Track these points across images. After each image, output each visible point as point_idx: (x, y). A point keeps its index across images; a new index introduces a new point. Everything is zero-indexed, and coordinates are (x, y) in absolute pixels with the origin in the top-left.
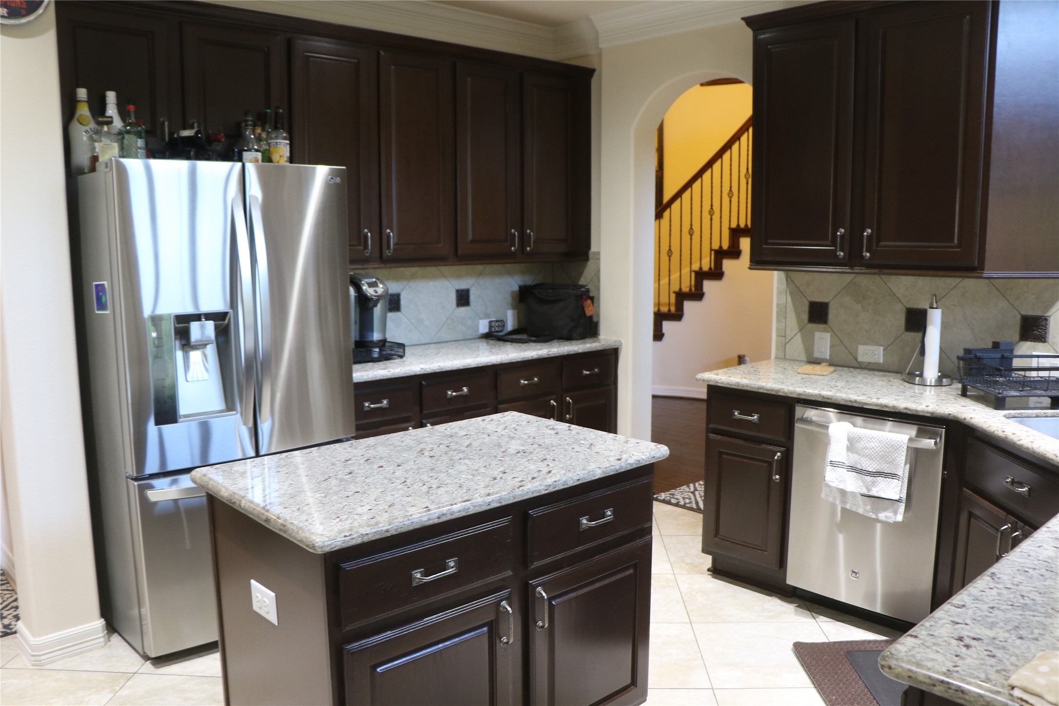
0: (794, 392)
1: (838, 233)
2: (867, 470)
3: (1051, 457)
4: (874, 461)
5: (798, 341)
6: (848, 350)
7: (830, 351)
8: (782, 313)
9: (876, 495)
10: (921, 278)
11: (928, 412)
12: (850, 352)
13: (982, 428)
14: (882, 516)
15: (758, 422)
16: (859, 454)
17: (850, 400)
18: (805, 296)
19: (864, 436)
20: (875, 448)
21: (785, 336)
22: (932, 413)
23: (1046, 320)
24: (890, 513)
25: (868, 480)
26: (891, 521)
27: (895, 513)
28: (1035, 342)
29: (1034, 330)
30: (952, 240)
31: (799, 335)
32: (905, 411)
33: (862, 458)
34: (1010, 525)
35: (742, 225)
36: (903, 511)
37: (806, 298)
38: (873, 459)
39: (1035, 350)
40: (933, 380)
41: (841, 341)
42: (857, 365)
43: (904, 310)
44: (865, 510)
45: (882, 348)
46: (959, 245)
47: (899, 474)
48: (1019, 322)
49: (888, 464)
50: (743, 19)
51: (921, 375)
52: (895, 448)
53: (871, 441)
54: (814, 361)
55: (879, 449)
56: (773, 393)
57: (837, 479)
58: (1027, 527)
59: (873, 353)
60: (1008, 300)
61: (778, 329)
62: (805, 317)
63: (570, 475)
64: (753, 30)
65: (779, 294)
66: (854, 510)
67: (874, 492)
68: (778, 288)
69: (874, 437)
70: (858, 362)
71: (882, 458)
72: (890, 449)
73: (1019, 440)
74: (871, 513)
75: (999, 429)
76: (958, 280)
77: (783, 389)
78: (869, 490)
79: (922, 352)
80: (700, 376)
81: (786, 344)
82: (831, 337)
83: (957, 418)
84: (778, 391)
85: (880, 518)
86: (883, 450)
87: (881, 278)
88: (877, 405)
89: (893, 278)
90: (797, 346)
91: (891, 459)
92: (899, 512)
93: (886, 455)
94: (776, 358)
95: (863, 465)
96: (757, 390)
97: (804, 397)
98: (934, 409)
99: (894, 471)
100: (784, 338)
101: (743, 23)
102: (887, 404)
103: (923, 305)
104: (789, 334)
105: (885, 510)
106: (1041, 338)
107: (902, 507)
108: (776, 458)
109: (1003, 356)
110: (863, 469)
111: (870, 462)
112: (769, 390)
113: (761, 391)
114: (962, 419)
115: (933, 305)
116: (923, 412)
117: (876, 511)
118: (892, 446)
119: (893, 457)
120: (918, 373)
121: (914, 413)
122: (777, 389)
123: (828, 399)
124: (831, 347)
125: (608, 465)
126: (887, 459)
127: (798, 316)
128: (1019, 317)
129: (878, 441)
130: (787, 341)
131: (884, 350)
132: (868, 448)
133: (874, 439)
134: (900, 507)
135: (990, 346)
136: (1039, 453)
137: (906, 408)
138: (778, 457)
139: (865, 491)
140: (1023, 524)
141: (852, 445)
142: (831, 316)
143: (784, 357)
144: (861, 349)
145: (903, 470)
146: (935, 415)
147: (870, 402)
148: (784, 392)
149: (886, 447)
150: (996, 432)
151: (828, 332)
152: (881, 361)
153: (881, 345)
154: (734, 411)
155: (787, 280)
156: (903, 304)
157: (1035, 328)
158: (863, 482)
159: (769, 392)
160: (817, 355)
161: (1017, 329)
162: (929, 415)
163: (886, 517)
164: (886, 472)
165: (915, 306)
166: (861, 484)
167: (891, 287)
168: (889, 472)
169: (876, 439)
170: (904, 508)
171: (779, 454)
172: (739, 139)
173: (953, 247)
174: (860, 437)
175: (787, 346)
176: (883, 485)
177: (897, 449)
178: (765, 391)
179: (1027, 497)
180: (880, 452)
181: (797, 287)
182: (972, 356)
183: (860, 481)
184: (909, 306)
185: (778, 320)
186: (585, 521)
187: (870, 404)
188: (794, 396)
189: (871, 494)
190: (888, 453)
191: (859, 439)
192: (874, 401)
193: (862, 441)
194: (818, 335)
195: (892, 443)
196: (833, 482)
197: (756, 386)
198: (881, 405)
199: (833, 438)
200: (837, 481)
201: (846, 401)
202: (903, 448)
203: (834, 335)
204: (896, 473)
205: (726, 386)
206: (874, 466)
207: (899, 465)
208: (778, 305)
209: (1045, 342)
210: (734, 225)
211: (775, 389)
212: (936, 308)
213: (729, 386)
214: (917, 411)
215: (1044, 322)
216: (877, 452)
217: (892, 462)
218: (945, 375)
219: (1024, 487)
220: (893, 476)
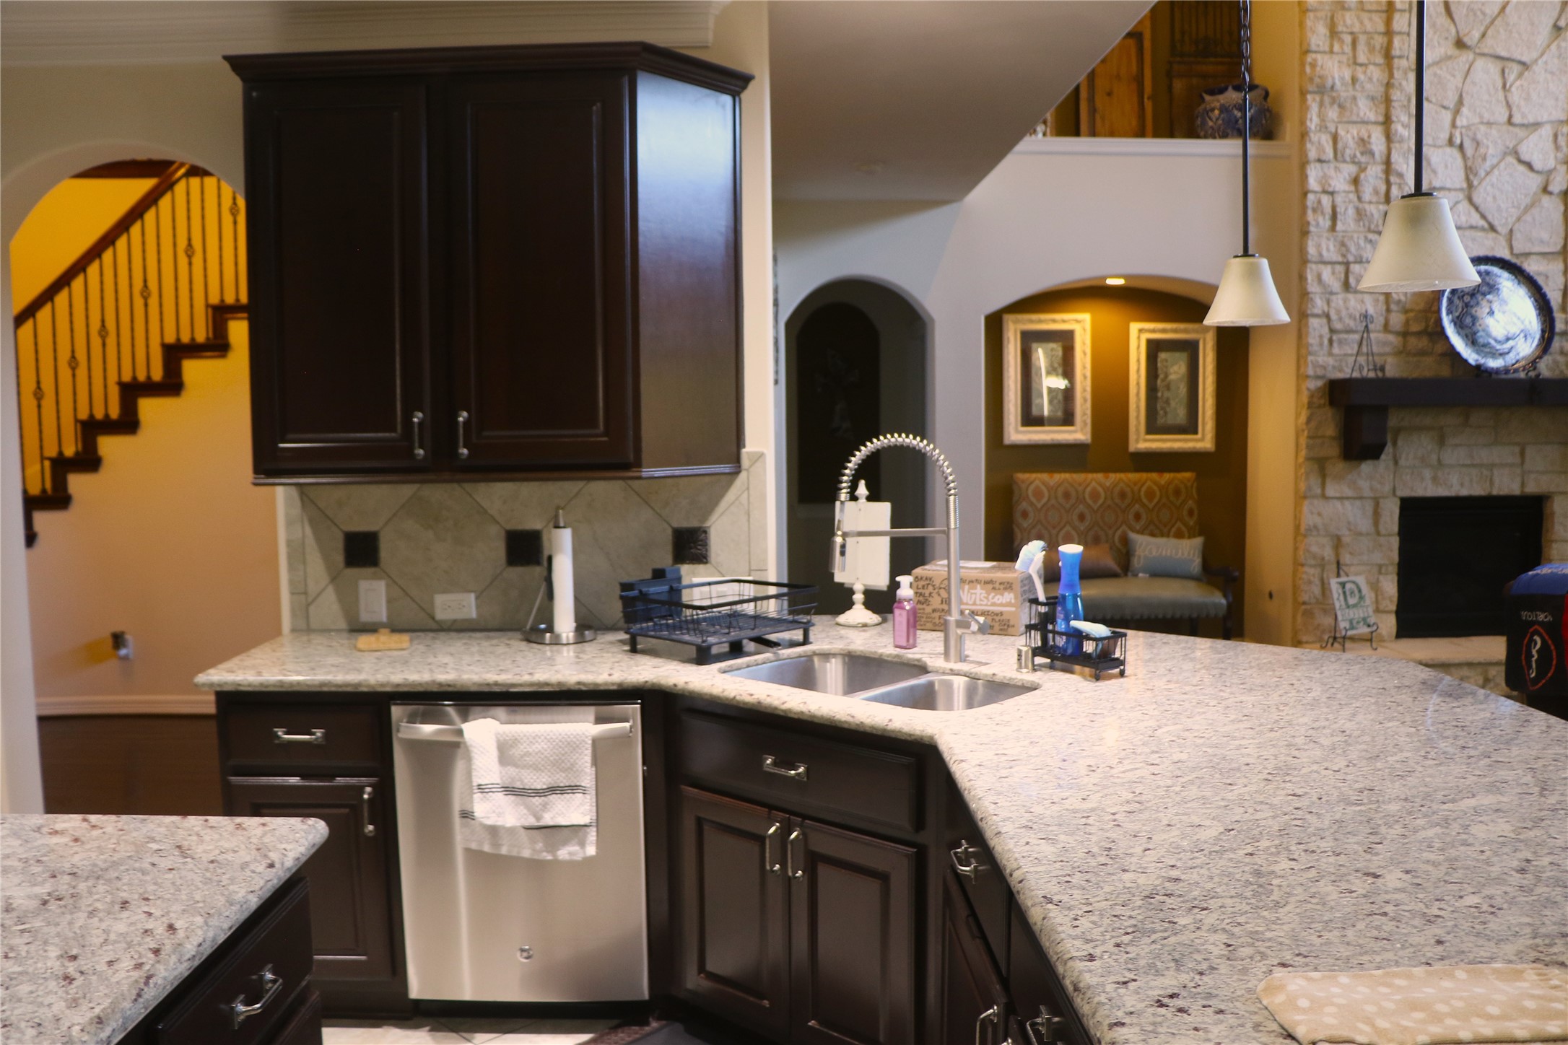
0: (388, 684)
1: (415, 420)
2: (533, 787)
3: (843, 719)
4: (543, 772)
5: (330, 596)
6: (416, 603)
7: (388, 609)
8: (296, 555)
9: (551, 823)
10: (526, 483)
11: (613, 684)
12: (421, 607)
13: (711, 695)
14: (564, 853)
15: (324, 743)
16: (516, 766)
17: (486, 682)
18: (335, 524)
19: (522, 735)
20: (543, 751)
21: (305, 593)
22: (620, 684)
23: (705, 532)
24: (574, 846)
25: (537, 803)
26: (578, 857)
27: (582, 844)
28: (693, 564)
29: (691, 548)
30: (594, 424)
31: (330, 590)
32: (577, 687)
33: (523, 771)
34: (778, 824)
35: (99, 415)
36: (595, 838)
37: (338, 527)
38: (540, 769)
39: (695, 575)
40: (571, 635)
41: (404, 590)
42: (434, 626)
43: (503, 534)
44: (534, 850)
45: (472, 596)
46: (606, 433)
47: (583, 784)
48: (670, 538)
49: (564, 772)
50: (226, 58)
51: (550, 629)
52: (572, 745)
53: (534, 741)
54: (360, 628)
55: (549, 751)
56: (349, 689)
57: (494, 812)
58: (807, 821)
59: (464, 605)
60: (652, 508)
61: (291, 582)
62: (339, 558)
63: (214, 922)
64: (243, 80)
65: (289, 523)
66: (514, 853)
67: (548, 819)
68: (287, 515)
69: (539, 734)
70: (437, 622)
71: (554, 765)
72: (566, 749)
73: (783, 703)
74: (545, 854)
75: (741, 693)
76: (580, 484)
77: (365, 680)
78: (538, 819)
79: (550, 594)
80: (201, 678)
81: (308, 605)
82: (388, 586)
83: (660, 685)
84: (359, 684)
85: (561, 858)
86: (554, 753)
87: (464, 489)
88: (532, 684)
89: (482, 487)
90: (328, 606)
91: (569, 764)
92: (588, 842)
93: (560, 759)
94: (293, 630)
95: (526, 781)
96: (318, 689)
97: (405, 689)
98: (622, 678)
99: (575, 781)
100: (303, 597)
101: (227, 66)
102: (548, 681)
103: (532, 523)
104: (313, 589)
105: (565, 842)
106: (701, 558)
107: (592, 835)
108: (366, 796)
109: (671, 588)
110: (527, 787)
111: (537, 774)
112: (340, 686)
113: (325, 689)
114: (670, 687)
115: (559, 523)
116: (606, 684)
117: (552, 848)
118: (569, 744)
119: (572, 760)
120: (543, 626)
121: (591, 688)
122: (356, 681)
123: (449, 686)
124: (389, 601)
125: (262, 883)
126: (563, 765)
127: (326, 557)
128: (669, 532)
129: (546, 741)
130: (310, 599)
131: (477, 598)
132: (530, 754)
133: (540, 738)
134: (588, 833)
135: (649, 575)
136: (822, 716)
137: (579, 683)
138: (369, 794)
139: (532, 821)
140: (800, 819)
141: (505, 752)
142: (384, 553)
143: (306, 628)
144: (440, 600)
145: (587, 778)
146: (625, 686)
147: (520, 682)
148: (369, 686)
149: (560, 747)
150: (738, 698)
151: (380, 578)
152: (474, 615)
153: (472, 591)
154: (276, 730)
155: (302, 500)
156: (501, 525)
157: (692, 545)
158: (528, 807)
159: (340, 690)
160: (365, 617)
161: (669, 548)
162: (615, 688)
163: (570, 854)
164: (562, 785)
165: (520, 527)
166: (525, 811)
167: (478, 499)
168: (567, 784)
169: (543, 737)
170: (595, 834)
171: (368, 789)
172: (84, 270)
173: (597, 436)
174: (516, 739)
175: (312, 608)
176: (560, 806)
177: (578, 746)
178: (333, 689)
179: (805, 779)
180: (551, 756)
181: (321, 511)
182: (635, 593)
183: (522, 807)
184: (509, 527)
185: (291, 568)
186: (241, 1008)
187: (521, 685)
188: (388, 689)
189: (542, 823)
190: (563, 755)
191: (515, 741)
192: (526, 678)
193: (519, 745)
194: (364, 585)
195: (569, 740)
196: (488, 818)
197: (317, 683)
198: (539, 684)
199: (475, 747)
200: (494, 815)
201: (480, 685)
202: (586, 743)
203: (392, 582)
204: (578, 784)
205: (257, 689)
206: (544, 780)
207: (582, 770)
208: (289, 543)
209: (706, 563)
210: (83, 415)
211: (353, 682)
212: (564, 527)
213: (264, 689)
214: (596, 684)
215: (703, 535)
216: (546, 757)
217: (570, 769)
218: (587, 626)
219: (800, 767)
220: (573, 789)
